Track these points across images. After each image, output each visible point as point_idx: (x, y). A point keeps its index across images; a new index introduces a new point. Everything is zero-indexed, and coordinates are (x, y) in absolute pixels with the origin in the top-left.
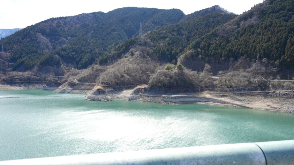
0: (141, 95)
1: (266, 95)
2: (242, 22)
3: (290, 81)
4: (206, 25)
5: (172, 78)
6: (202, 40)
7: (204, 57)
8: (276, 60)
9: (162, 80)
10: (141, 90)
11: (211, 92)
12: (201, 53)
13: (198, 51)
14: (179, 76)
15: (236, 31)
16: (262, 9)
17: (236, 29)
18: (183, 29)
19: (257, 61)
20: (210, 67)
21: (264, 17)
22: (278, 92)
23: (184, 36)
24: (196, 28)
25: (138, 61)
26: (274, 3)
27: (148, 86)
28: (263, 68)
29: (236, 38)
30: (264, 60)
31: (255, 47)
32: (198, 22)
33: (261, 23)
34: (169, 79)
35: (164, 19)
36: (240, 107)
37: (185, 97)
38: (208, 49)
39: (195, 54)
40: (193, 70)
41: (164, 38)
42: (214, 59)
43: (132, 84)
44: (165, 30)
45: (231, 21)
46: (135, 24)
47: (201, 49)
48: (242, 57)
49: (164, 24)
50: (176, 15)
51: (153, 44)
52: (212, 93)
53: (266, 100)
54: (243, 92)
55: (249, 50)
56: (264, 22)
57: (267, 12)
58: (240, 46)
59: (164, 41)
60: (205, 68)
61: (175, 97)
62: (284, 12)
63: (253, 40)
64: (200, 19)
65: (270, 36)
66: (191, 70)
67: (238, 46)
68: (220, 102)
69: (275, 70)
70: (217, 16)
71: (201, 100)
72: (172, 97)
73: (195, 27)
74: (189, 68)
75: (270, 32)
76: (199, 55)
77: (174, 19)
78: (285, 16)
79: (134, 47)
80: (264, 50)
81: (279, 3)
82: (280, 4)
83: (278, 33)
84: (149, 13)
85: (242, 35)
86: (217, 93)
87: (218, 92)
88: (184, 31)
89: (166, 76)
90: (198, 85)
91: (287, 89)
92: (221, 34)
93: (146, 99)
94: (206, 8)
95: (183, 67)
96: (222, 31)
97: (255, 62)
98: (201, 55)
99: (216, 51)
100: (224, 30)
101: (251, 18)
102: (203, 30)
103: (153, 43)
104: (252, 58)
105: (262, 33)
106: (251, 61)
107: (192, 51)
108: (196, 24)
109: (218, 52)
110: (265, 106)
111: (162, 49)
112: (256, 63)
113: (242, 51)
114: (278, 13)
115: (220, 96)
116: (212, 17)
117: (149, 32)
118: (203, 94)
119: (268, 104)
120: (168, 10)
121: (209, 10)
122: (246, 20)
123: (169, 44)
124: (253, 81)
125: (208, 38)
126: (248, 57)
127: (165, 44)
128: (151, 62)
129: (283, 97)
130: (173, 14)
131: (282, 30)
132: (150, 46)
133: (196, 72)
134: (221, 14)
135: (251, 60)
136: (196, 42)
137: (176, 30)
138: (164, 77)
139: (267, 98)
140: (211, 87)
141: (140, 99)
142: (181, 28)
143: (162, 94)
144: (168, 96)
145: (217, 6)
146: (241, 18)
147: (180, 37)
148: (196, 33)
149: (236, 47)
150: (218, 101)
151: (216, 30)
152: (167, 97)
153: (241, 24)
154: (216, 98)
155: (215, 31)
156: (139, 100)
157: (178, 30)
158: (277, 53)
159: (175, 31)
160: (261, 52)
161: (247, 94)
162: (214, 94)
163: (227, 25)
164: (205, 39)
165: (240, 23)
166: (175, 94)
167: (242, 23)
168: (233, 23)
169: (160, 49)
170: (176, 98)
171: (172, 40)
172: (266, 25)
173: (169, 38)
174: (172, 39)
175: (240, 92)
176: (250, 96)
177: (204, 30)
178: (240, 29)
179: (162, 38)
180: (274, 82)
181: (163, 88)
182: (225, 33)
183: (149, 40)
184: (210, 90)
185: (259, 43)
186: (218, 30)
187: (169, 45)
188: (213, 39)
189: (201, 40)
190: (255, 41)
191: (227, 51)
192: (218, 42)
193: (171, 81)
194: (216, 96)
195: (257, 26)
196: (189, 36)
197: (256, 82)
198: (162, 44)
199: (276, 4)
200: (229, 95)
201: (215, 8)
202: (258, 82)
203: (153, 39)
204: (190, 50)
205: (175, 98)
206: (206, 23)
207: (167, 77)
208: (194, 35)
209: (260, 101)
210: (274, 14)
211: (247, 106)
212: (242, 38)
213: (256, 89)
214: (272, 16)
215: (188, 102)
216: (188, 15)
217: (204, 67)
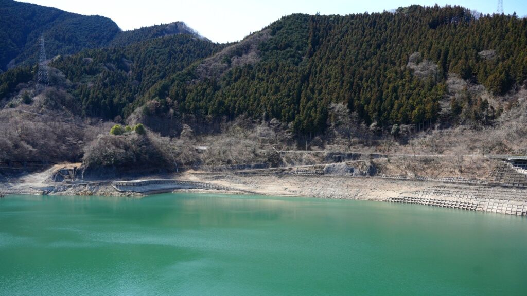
0: (68, 182)
1: (281, 174)
2: (234, 58)
3: (309, 152)
4: (170, 55)
5: (129, 150)
6: (172, 83)
7: (178, 113)
8: (289, 121)
9: (111, 153)
10: (66, 172)
11: (198, 172)
12: (172, 106)
13: (166, 102)
14: (140, 146)
15: (227, 71)
16: (261, 42)
17: (226, 68)
18: (128, 59)
19: (263, 122)
20: (192, 131)
21: (266, 53)
22: (295, 168)
23: (130, 72)
24: (152, 59)
25: (45, 116)
26: (278, 35)
27: (82, 165)
28: (273, 133)
29: (228, 84)
30: (274, 120)
31: (259, 100)
32: (155, 48)
33: (263, 62)
34: (124, 151)
35: (79, 33)
36: (246, 194)
37: (156, 182)
38: (184, 100)
39: (163, 106)
40: (163, 135)
41: (92, 72)
42: (196, 117)
43: (40, 162)
44: (91, 57)
45: (217, 54)
46: (13, 37)
47: (171, 98)
48: (240, 115)
49: (82, 43)
50: (104, 28)
51: (72, 84)
52: (199, 174)
53: (281, 181)
54: (246, 170)
55: (250, 104)
56: (266, 63)
57: (269, 47)
58: (236, 98)
59: (93, 79)
60: (182, 132)
61: (140, 182)
62: (291, 49)
63: (255, 89)
64: (157, 43)
65: (279, 84)
66: (160, 134)
67: (232, 97)
68: (215, 188)
69: (289, 137)
70: (185, 41)
71: (182, 186)
72: (135, 183)
73: (149, 57)
74: (155, 131)
75: (277, 79)
76: (169, 109)
77: (100, 35)
78: (293, 56)
79: (29, 86)
80: (272, 105)
81: (285, 35)
82: (286, 38)
83: (287, 81)
84: (44, 17)
85: (236, 80)
86: (208, 174)
87: (208, 172)
88: (130, 63)
89: (117, 146)
90: (173, 161)
91: (307, 164)
92: (203, 75)
93: (81, 190)
94: (161, 24)
95: (145, 129)
96: (204, 70)
97: (260, 123)
98: (173, 108)
99: (198, 103)
100: (206, 69)
101: (247, 53)
102: (166, 64)
103: (71, 79)
104: (256, 118)
105: (265, 79)
106: (254, 122)
107: (156, 102)
108: (152, 53)
109: (201, 105)
110: (280, 190)
111: (91, 94)
112: (261, 125)
113: (239, 106)
114: (285, 51)
115: (213, 178)
116: (178, 42)
117: (57, 57)
118: (183, 175)
119: (285, 186)
120: (85, 16)
121: (167, 27)
122: (240, 55)
123: (105, 85)
124: (261, 153)
125: (181, 81)
126: (250, 115)
127: (97, 85)
128: (72, 118)
129: (303, 176)
130: (99, 26)
131: (293, 76)
132: (65, 87)
133: (167, 139)
134: (192, 40)
135: (254, 120)
136: (161, 85)
137: (114, 58)
138: (114, 147)
139: (282, 178)
140: (195, 164)
141: (68, 191)
142: (123, 56)
143: (113, 179)
144: (126, 182)
145: (182, 23)
146: (231, 51)
147: (124, 73)
148: (154, 69)
149: (230, 98)
150: (211, 186)
151: (194, 66)
152: (124, 184)
153: (234, 62)
154: (207, 182)
155: (193, 69)
156: (65, 192)
157: (117, 59)
158: (290, 112)
159: (112, 61)
160: (268, 108)
161: (254, 173)
162: (203, 176)
163: (212, 61)
164: (176, 82)
165: (232, 59)
166: (136, 177)
167: (234, 60)
168: (221, 58)
169: (89, 93)
170: (141, 185)
171: (110, 77)
172: (270, 67)
173: (103, 74)
174: (109, 75)
175: (243, 171)
176: (258, 177)
177: (168, 64)
178: (233, 69)
179: (87, 73)
180: (289, 154)
181: (115, 168)
182: (209, 73)
183: (61, 75)
184: (195, 169)
185: (265, 95)
186: (196, 68)
187: (104, 87)
188: (190, 83)
189: (170, 83)
190: (258, 90)
191: (216, 104)
192: (199, 88)
193: (127, 154)
194: (206, 178)
195: (257, 67)
196: (141, 72)
197: (265, 154)
198: (90, 85)
199: (281, 36)
200: (227, 176)
201: (179, 26)
202: (268, 153)
203: (69, 72)
204: (154, 99)
205: (139, 184)
206: (169, 52)
207: (121, 148)
208: (150, 72)
209: (274, 183)
210: (279, 51)
211: (257, 191)
212: (237, 85)
213: (265, 165)
214: (277, 53)
215: (162, 191)
216: (128, 32)
217: (182, 130)
